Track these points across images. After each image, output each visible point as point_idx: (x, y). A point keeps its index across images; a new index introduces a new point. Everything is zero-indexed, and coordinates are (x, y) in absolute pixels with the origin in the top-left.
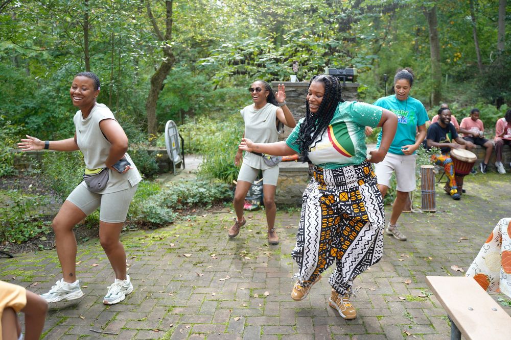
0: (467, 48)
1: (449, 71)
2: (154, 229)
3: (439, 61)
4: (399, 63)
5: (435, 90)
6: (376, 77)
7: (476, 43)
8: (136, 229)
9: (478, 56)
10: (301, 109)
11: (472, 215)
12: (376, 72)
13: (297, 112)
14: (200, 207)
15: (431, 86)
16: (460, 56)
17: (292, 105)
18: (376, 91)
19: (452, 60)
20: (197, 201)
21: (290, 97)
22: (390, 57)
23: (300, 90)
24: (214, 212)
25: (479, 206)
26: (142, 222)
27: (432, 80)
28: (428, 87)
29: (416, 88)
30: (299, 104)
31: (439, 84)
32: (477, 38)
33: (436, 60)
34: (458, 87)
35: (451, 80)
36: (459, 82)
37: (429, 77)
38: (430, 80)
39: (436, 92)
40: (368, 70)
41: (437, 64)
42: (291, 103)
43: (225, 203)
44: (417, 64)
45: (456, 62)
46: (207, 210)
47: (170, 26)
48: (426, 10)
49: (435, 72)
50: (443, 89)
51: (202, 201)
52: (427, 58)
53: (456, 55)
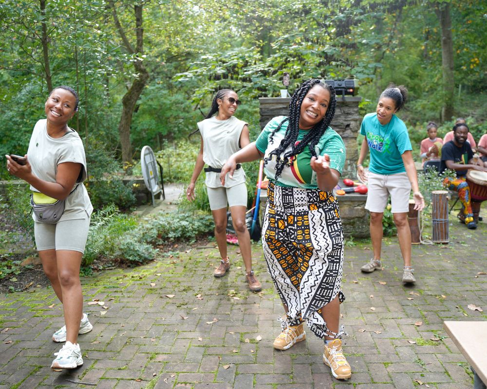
0: (485, 53)
1: (464, 80)
2: (133, 268)
3: (452, 69)
4: (404, 73)
5: (447, 103)
6: (377, 90)
8: (113, 268)
12: (378, 85)
14: (182, 241)
15: (442, 98)
16: (478, 62)
19: (468, 67)
20: (180, 236)
22: (395, 67)
24: (199, 247)
26: (119, 260)
27: (444, 92)
28: (438, 100)
29: (425, 102)
31: (452, 97)
33: (448, 68)
34: (473, 99)
35: (465, 91)
36: (474, 93)
37: (439, 88)
38: (441, 91)
39: (447, 105)
40: (369, 82)
41: (449, 72)
43: (210, 237)
44: (426, 73)
45: (473, 69)
46: (191, 245)
47: (140, 37)
48: (438, 7)
49: (447, 82)
50: (456, 102)
51: (185, 235)
52: (438, 66)
53: (472, 61)
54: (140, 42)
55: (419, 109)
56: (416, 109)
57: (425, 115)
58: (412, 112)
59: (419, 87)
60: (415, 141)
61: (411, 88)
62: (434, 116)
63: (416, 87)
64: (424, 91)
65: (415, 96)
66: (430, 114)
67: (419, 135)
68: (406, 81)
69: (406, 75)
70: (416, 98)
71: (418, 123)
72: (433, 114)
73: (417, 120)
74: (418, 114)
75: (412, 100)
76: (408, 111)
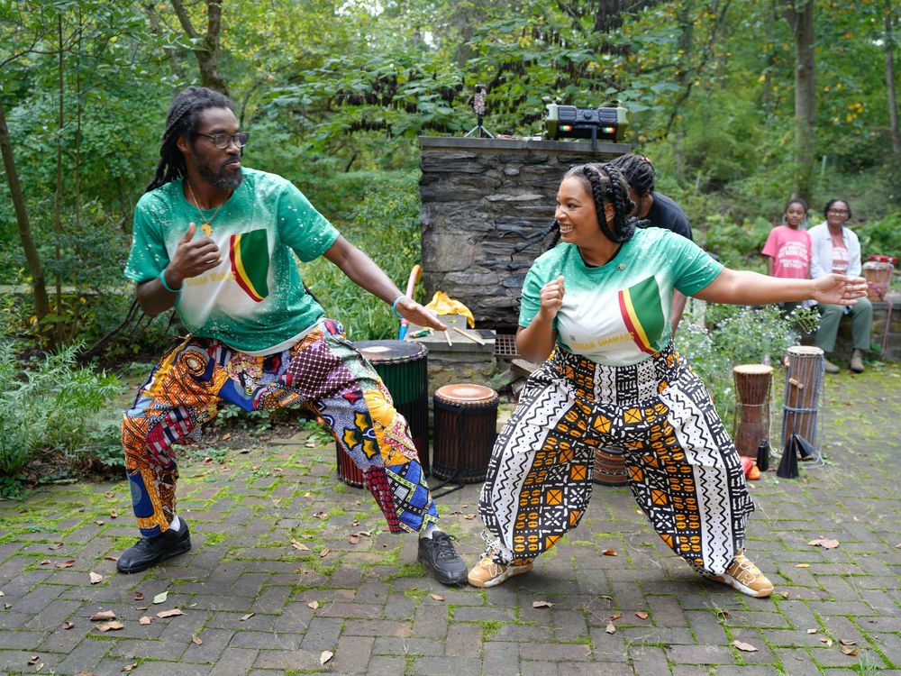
0: (870, 102)
1: (833, 145)
2: (115, 482)
3: (812, 124)
4: (726, 129)
5: (800, 185)
6: (678, 158)
7: (889, 92)
8: (72, 480)
9: (893, 119)
10: (489, 204)
11: (881, 467)
12: (679, 147)
13: (478, 210)
14: (242, 427)
15: (793, 177)
16: (860, 111)
17: (465, 192)
18: (676, 185)
19: (843, 117)
20: (236, 414)
21: (464, 173)
22: (709, 116)
23: (487, 158)
24: (273, 441)
25: (895, 445)
26: (91, 464)
27: (795, 165)
28: (784, 179)
29: (760, 182)
30: (484, 192)
31: (810, 174)
32: (892, 81)
33: (806, 121)
34: (846, 182)
35: (833, 168)
36: (848, 173)
37: (788, 157)
38: (792, 164)
39: (801, 190)
40: (661, 138)
41: (807, 129)
42: (464, 188)
43: (303, 421)
44: (765, 132)
45: (850, 123)
46: (258, 436)
47: (216, 16)
48: (793, 5)
49: (803, 148)
50: (816, 184)
51: (248, 414)
52: (787, 117)
53: (851, 107)
54: (215, 26)
55: (750, 194)
56: (744, 194)
57: (760, 206)
58: (736, 199)
59: (752, 155)
60: (740, 250)
61: (737, 157)
62: (776, 208)
63: (747, 156)
64: (760, 163)
65: (744, 170)
66: (769, 205)
67: (746, 240)
68: (729, 143)
69: (729, 132)
70: (745, 175)
71: (746, 220)
72: (774, 204)
73: (745, 215)
74: (747, 204)
75: (738, 179)
76: (731, 197)
